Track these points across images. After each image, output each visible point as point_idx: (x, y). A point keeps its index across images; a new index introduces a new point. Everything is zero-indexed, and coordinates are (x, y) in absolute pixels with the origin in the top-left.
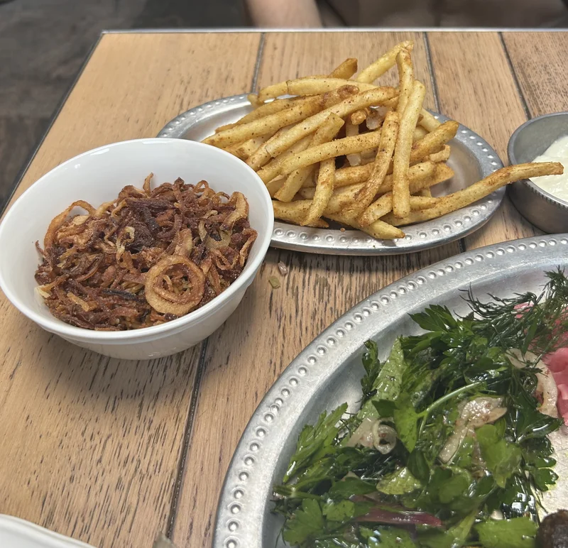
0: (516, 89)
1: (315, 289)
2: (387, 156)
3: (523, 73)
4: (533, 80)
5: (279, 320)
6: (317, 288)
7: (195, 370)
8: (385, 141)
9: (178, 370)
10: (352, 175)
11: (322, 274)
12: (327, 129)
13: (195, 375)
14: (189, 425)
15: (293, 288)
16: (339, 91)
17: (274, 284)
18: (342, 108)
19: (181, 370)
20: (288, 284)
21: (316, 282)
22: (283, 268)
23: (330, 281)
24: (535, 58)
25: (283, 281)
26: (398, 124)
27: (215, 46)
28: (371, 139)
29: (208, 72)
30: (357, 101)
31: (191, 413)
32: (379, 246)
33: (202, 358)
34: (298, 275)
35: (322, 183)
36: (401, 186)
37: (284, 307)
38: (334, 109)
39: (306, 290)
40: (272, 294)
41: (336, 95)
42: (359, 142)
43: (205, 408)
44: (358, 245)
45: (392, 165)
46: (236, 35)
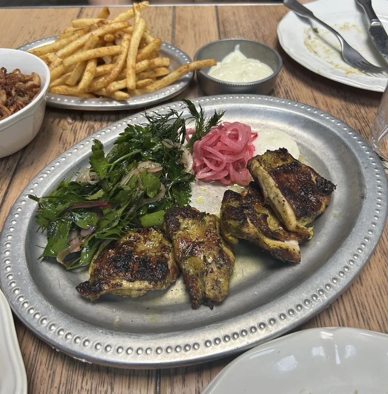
0: (217, 34)
1: (86, 130)
2: (123, 57)
3: (224, 26)
4: (228, 29)
5: (64, 144)
6: (88, 129)
7: (14, 168)
8: (122, 49)
9: (4, 169)
10: (106, 69)
11: (92, 123)
12: (89, 42)
13: (13, 171)
14: (6, 193)
15: (74, 130)
16: (98, 23)
17: (64, 128)
18: (98, 32)
19: (6, 169)
20: (72, 128)
21: (88, 127)
22: (70, 120)
23: (95, 126)
24: (232, 18)
25: (69, 127)
26: (129, 40)
27: (52, 15)
28: (115, 49)
29: (46, 28)
30: (107, 28)
31: (8, 188)
32: (119, 105)
33: (18, 163)
34: (78, 124)
35: (87, 71)
36: (130, 72)
37: (68, 138)
38: (94, 33)
39: (81, 130)
40: (62, 133)
41: (96, 25)
42: (108, 50)
43: (16, 184)
44: (108, 105)
45: (126, 61)
46: (66, 9)
